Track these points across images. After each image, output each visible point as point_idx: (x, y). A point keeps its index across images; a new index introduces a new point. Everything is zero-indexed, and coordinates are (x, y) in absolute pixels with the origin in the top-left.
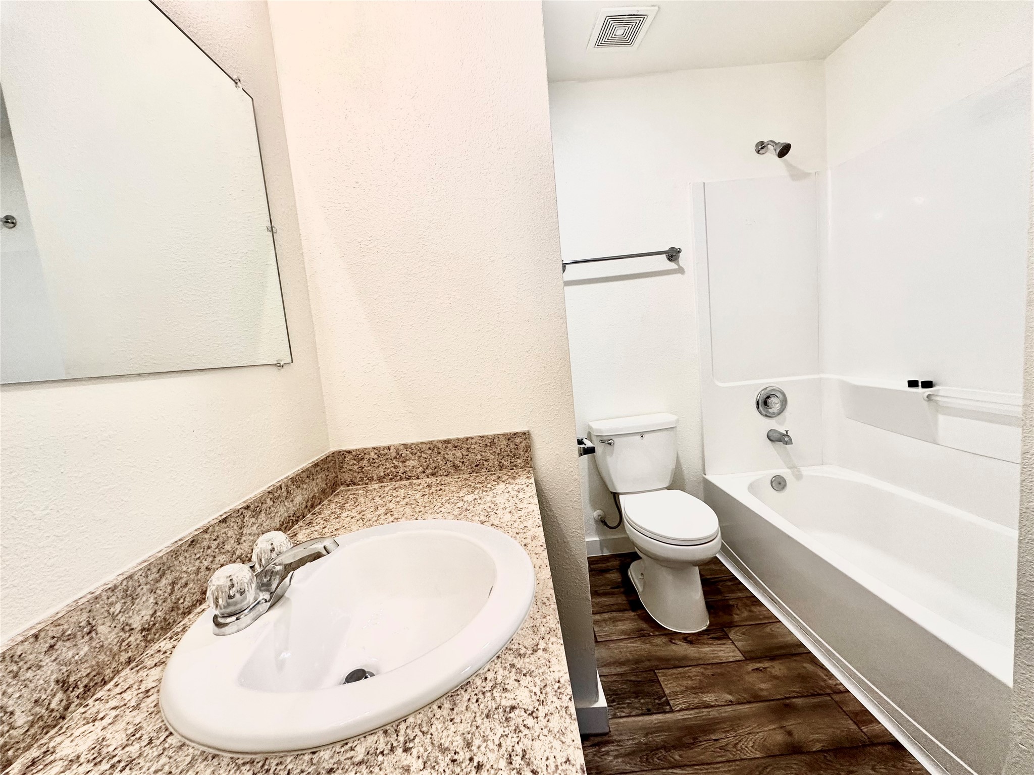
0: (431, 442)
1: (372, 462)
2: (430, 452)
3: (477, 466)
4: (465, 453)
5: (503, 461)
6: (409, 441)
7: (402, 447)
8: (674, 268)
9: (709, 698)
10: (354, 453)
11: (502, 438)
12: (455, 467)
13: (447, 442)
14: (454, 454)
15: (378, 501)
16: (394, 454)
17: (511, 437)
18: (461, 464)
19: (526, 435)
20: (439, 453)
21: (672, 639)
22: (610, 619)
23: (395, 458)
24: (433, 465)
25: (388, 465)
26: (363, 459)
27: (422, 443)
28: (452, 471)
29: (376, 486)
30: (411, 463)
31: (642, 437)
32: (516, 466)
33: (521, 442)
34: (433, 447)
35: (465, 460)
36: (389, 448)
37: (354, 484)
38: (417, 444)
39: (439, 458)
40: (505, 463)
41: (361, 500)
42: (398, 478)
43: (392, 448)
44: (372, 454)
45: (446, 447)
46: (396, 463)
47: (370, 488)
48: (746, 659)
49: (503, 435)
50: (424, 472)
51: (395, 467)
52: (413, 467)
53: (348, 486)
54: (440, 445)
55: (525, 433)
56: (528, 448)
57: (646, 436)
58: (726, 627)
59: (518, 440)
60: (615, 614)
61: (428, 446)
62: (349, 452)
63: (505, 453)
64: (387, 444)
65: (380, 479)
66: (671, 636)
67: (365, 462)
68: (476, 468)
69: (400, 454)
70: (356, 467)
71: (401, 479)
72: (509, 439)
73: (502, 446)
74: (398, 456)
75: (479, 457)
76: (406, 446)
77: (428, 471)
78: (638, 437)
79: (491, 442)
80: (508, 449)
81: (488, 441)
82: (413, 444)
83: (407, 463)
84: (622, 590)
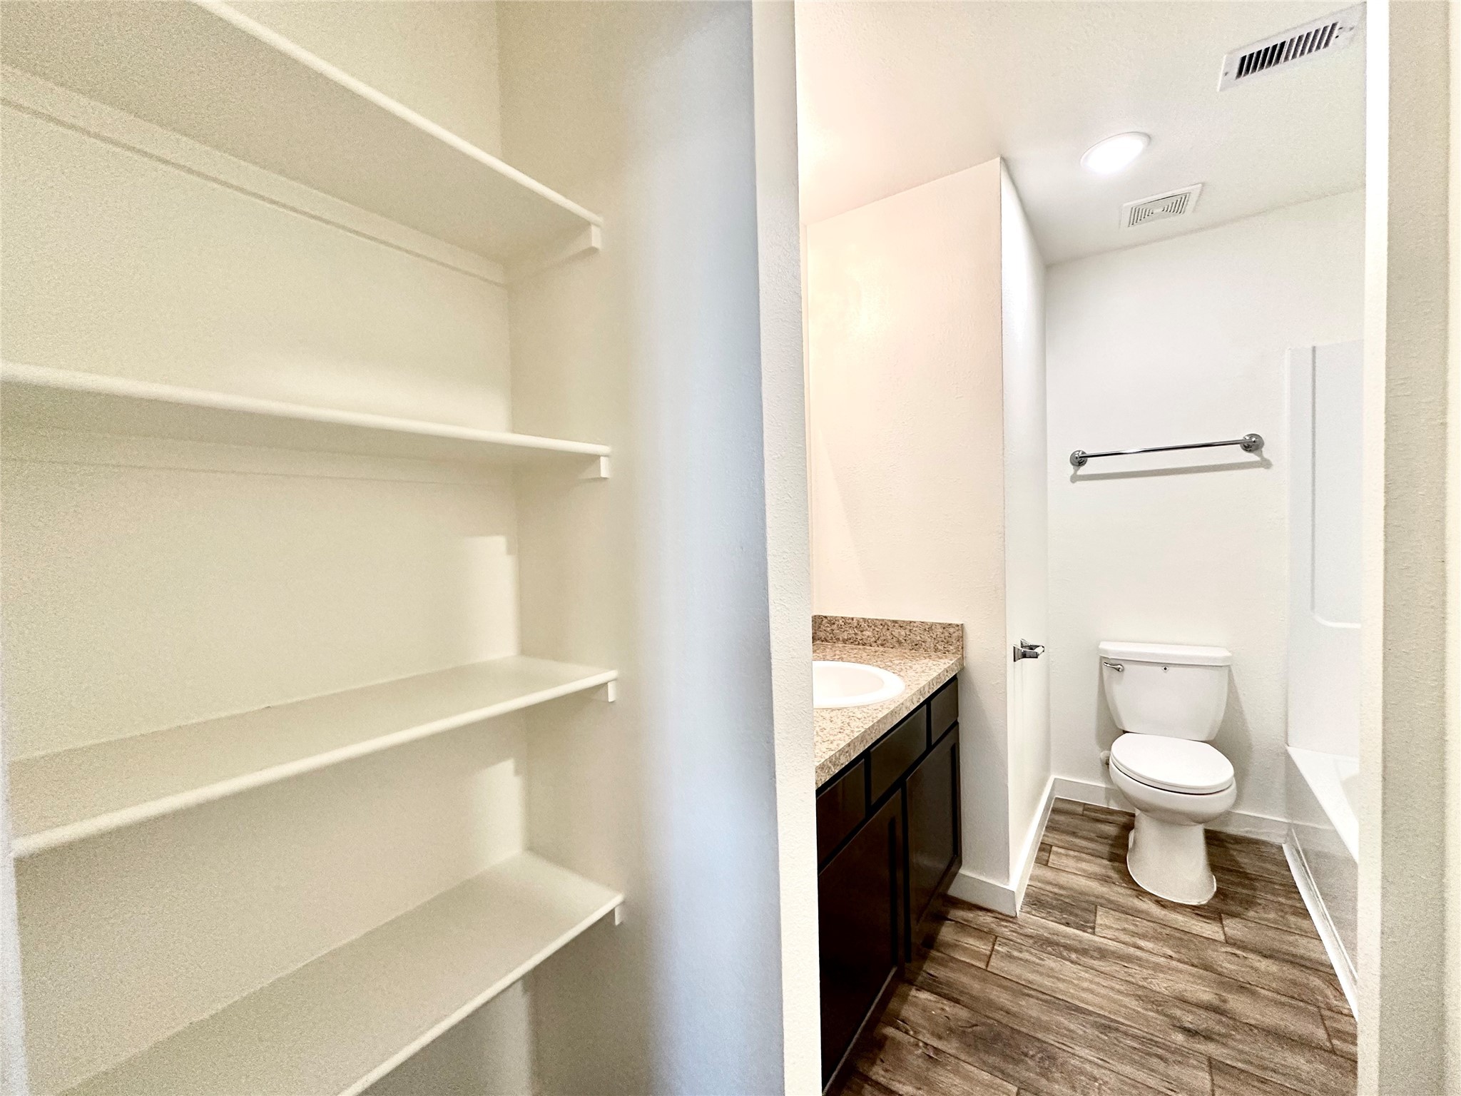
0: (883, 620)
1: (840, 627)
2: (881, 627)
3: (916, 645)
4: (908, 633)
5: (937, 645)
6: (867, 617)
7: (861, 620)
8: (1254, 460)
9: (1142, 943)
10: (829, 618)
11: (938, 626)
12: (899, 642)
13: (895, 622)
14: (899, 632)
15: (838, 652)
16: (856, 624)
17: (945, 627)
18: (904, 641)
19: (961, 627)
20: (888, 630)
21: (1140, 895)
22: (1075, 856)
23: (856, 627)
24: (882, 638)
25: (851, 632)
26: (834, 624)
27: (877, 619)
28: (897, 645)
29: (840, 645)
30: (867, 633)
31: (1165, 669)
32: (948, 651)
33: (954, 632)
34: (884, 623)
35: (907, 639)
36: (852, 619)
37: (827, 641)
38: (873, 620)
39: (888, 633)
40: (940, 647)
41: (828, 650)
42: (857, 643)
43: (855, 619)
44: (841, 621)
45: (894, 626)
46: (856, 631)
47: (836, 645)
48: (1227, 942)
49: (940, 624)
50: (875, 642)
51: (856, 634)
52: (868, 637)
53: (822, 641)
54: (889, 624)
55: (958, 626)
56: (961, 638)
57: (1170, 669)
58: (1224, 914)
59: (951, 630)
60: (1084, 855)
61: (881, 622)
62: (826, 617)
63: (940, 639)
64: (851, 616)
65: (845, 641)
66: (1141, 893)
67: (835, 626)
68: (916, 646)
69: (861, 625)
70: (828, 629)
71: (859, 644)
72: (944, 628)
73: (938, 633)
74: (859, 626)
75: (918, 638)
76: (864, 620)
77: (879, 642)
78: (1161, 669)
79: (930, 628)
80: (942, 636)
81: (927, 627)
82: (869, 619)
83: (864, 633)
84: (1110, 842)
